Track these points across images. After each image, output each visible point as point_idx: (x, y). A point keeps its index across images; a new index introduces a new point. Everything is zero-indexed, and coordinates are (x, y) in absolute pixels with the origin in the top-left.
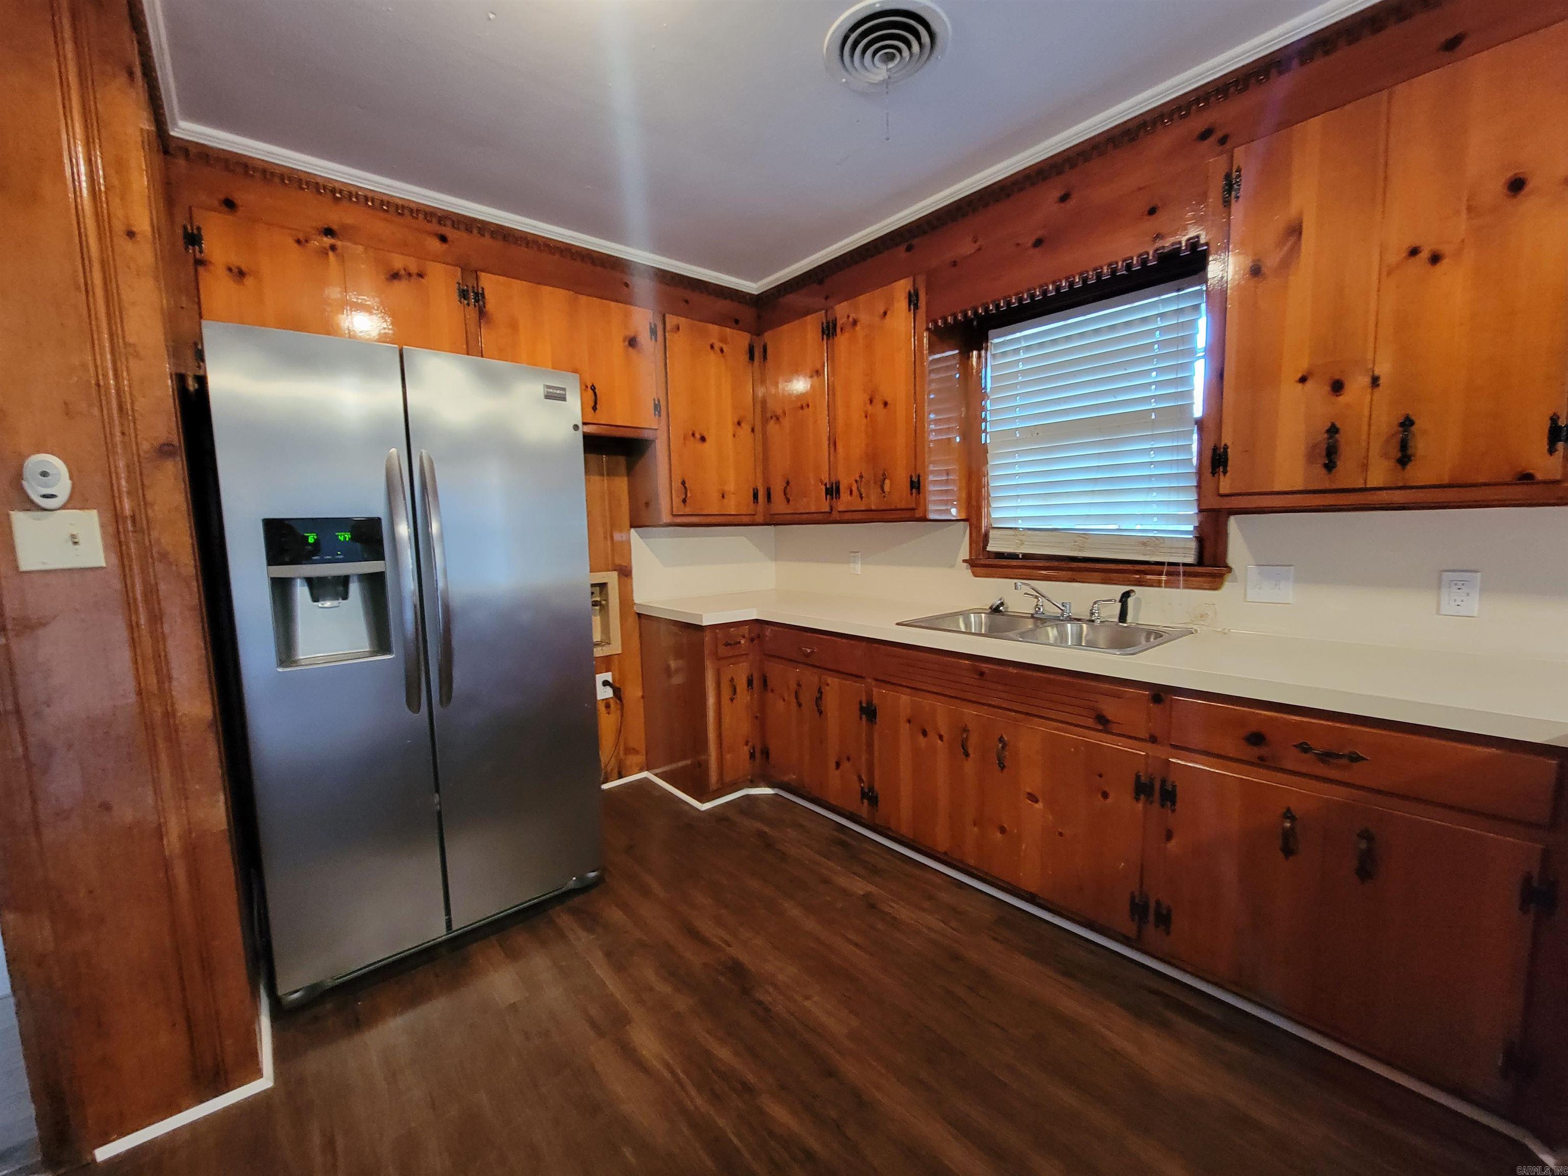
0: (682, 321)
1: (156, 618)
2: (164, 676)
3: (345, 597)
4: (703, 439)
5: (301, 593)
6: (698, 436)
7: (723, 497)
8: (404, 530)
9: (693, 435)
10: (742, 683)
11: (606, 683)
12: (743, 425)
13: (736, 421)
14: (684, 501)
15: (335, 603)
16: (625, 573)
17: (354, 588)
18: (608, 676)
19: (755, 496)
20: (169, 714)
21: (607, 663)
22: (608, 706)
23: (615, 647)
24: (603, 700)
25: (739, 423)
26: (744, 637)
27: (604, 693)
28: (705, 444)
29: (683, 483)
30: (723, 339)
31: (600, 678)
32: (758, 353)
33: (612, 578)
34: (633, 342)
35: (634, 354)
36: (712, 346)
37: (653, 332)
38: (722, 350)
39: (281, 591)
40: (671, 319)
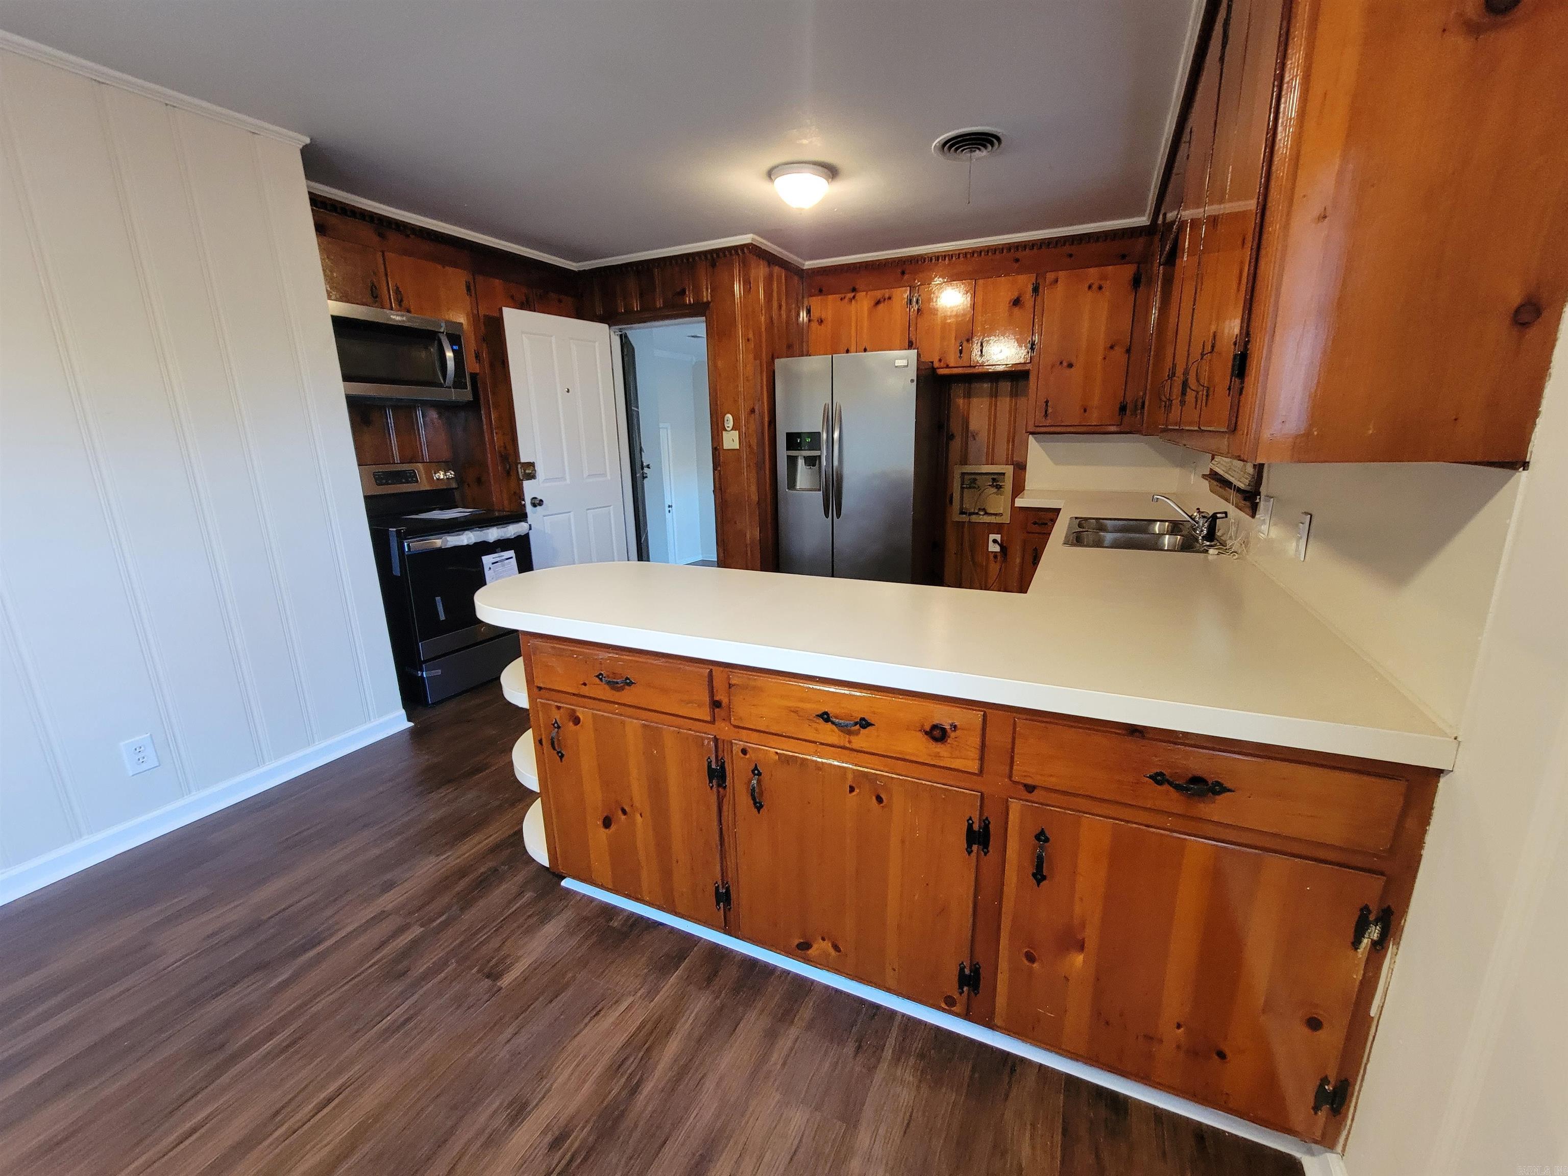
0: (1061, 274)
1: (748, 466)
2: (749, 486)
3: (812, 465)
4: (1070, 366)
5: (801, 462)
6: (1065, 364)
7: (1085, 411)
8: (824, 436)
9: (1061, 363)
11: (995, 541)
12: (1117, 348)
13: (1109, 345)
14: (1046, 415)
15: (808, 467)
16: (1020, 468)
17: (815, 461)
18: (998, 537)
19: (1123, 409)
20: (749, 498)
21: (998, 528)
22: (995, 557)
23: (1006, 519)
24: (993, 552)
25: (1112, 347)
26: (1051, 520)
27: (996, 548)
28: (1072, 370)
29: (1047, 402)
30: (1104, 277)
31: (992, 537)
32: (1143, 280)
33: (1009, 470)
34: (1017, 302)
35: (1016, 310)
36: (1090, 287)
37: (1036, 290)
38: (1100, 288)
39: (792, 461)
40: (1050, 276)
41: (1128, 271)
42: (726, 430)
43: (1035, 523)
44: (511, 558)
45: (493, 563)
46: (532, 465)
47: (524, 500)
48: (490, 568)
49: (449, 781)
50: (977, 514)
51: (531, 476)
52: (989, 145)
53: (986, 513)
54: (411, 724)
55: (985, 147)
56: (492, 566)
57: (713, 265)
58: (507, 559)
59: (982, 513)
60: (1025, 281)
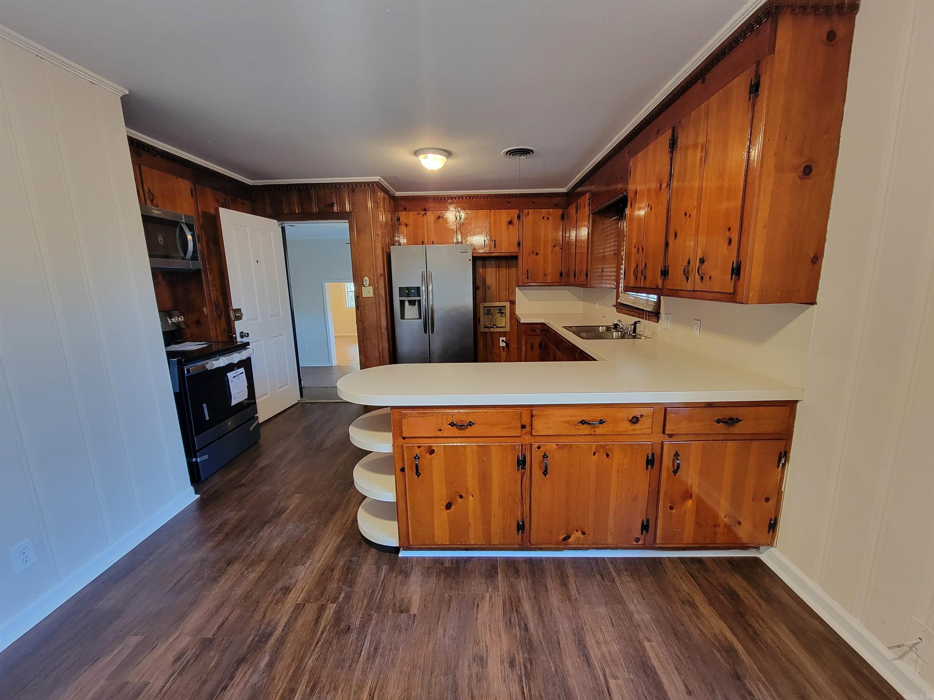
0: (530, 211)
1: (379, 307)
2: (380, 318)
3: (415, 305)
4: (537, 254)
5: (407, 303)
6: (535, 253)
7: (545, 276)
8: (423, 289)
9: (533, 253)
10: (536, 345)
11: (503, 341)
12: (557, 247)
13: (553, 245)
14: (528, 278)
15: (412, 306)
16: (513, 303)
17: (417, 303)
18: (504, 339)
19: (561, 275)
20: (381, 325)
21: (504, 334)
22: (503, 349)
23: (508, 329)
24: (502, 346)
25: (554, 246)
26: (538, 329)
27: (503, 344)
28: (538, 256)
29: (528, 271)
30: (549, 214)
31: (501, 339)
32: (566, 217)
33: (507, 304)
34: (510, 223)
35: (510, 226)
36: (543, 218)
37: (519, 217)
38: (548, 219)
39: (402, 303)
40: (525, 211)
41: (560, 211)
42: (364, 286)
43: (531, 330)
44: (243, 373)
45: (233, 378)
46: (239, 310)
47: (235, 334)
48: (232, 381)
49: (265, 523)
50: (492, 327)
51: (239, 318)
52: (528, 154)
53: (497, 327)
54: (199, 496)
55: (526, 155)
56: (233, 379)
57: (353, 191)
58: (240, 374)
59: (495, 327)
60: (514, 213)
